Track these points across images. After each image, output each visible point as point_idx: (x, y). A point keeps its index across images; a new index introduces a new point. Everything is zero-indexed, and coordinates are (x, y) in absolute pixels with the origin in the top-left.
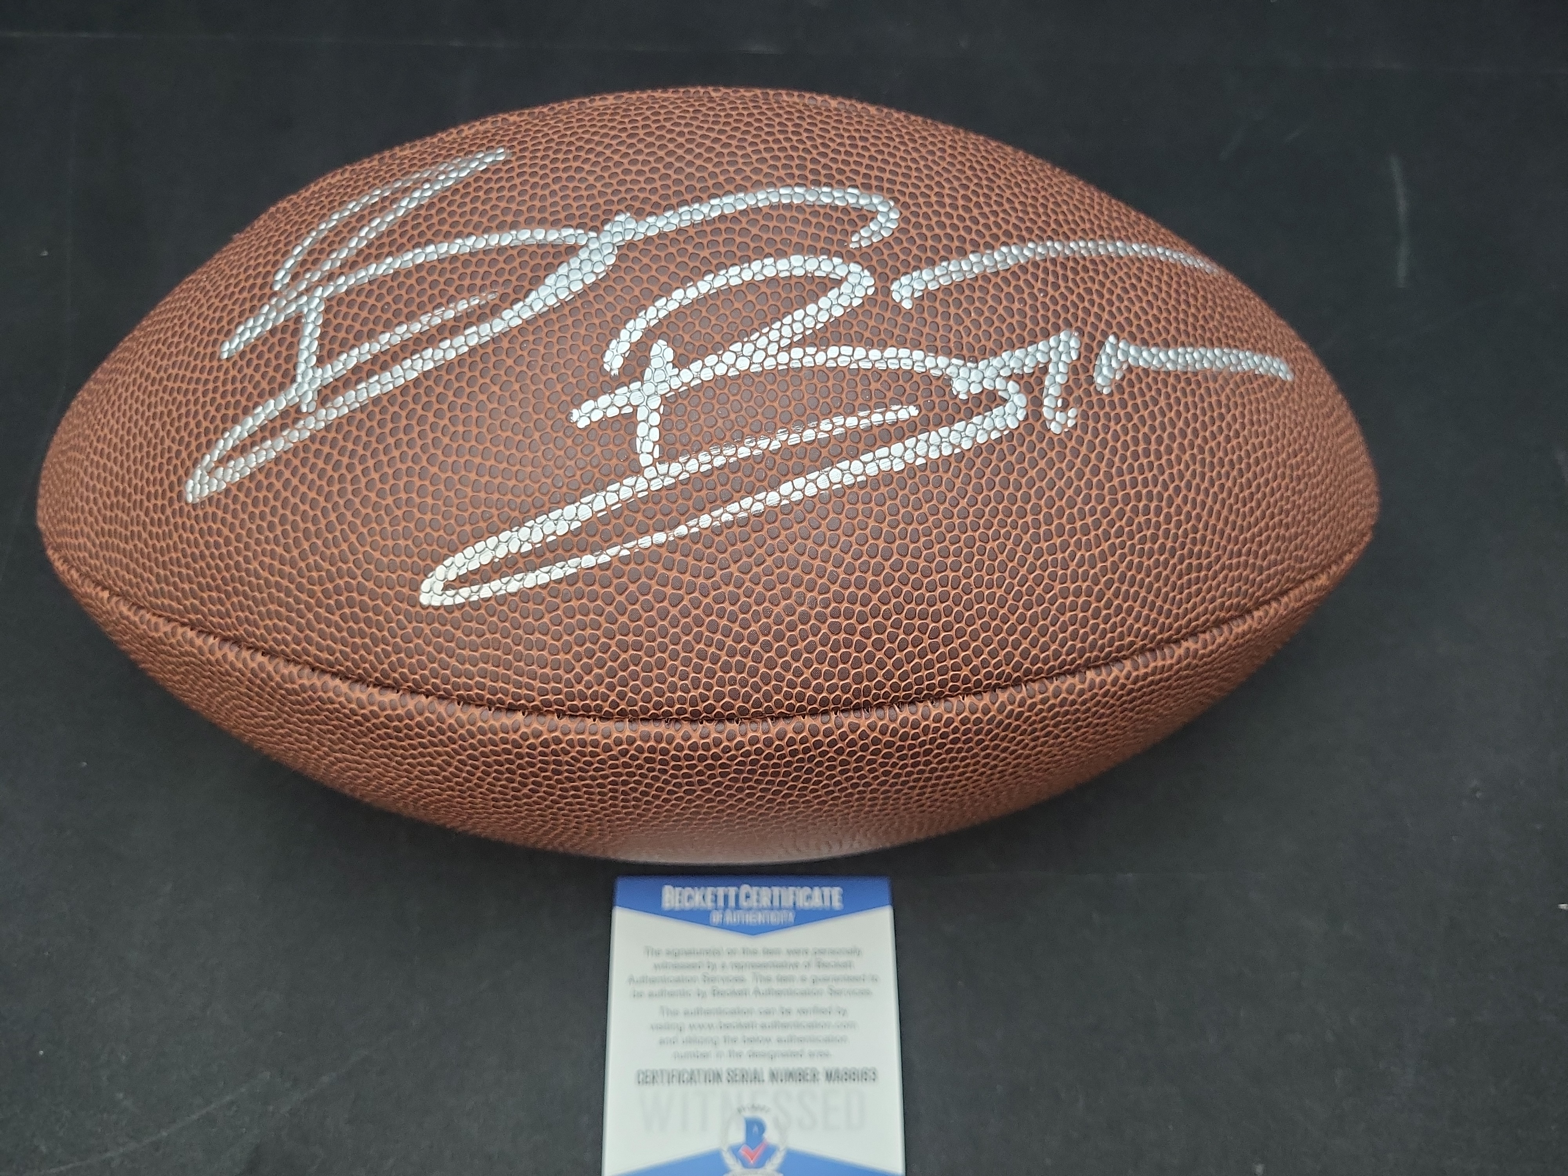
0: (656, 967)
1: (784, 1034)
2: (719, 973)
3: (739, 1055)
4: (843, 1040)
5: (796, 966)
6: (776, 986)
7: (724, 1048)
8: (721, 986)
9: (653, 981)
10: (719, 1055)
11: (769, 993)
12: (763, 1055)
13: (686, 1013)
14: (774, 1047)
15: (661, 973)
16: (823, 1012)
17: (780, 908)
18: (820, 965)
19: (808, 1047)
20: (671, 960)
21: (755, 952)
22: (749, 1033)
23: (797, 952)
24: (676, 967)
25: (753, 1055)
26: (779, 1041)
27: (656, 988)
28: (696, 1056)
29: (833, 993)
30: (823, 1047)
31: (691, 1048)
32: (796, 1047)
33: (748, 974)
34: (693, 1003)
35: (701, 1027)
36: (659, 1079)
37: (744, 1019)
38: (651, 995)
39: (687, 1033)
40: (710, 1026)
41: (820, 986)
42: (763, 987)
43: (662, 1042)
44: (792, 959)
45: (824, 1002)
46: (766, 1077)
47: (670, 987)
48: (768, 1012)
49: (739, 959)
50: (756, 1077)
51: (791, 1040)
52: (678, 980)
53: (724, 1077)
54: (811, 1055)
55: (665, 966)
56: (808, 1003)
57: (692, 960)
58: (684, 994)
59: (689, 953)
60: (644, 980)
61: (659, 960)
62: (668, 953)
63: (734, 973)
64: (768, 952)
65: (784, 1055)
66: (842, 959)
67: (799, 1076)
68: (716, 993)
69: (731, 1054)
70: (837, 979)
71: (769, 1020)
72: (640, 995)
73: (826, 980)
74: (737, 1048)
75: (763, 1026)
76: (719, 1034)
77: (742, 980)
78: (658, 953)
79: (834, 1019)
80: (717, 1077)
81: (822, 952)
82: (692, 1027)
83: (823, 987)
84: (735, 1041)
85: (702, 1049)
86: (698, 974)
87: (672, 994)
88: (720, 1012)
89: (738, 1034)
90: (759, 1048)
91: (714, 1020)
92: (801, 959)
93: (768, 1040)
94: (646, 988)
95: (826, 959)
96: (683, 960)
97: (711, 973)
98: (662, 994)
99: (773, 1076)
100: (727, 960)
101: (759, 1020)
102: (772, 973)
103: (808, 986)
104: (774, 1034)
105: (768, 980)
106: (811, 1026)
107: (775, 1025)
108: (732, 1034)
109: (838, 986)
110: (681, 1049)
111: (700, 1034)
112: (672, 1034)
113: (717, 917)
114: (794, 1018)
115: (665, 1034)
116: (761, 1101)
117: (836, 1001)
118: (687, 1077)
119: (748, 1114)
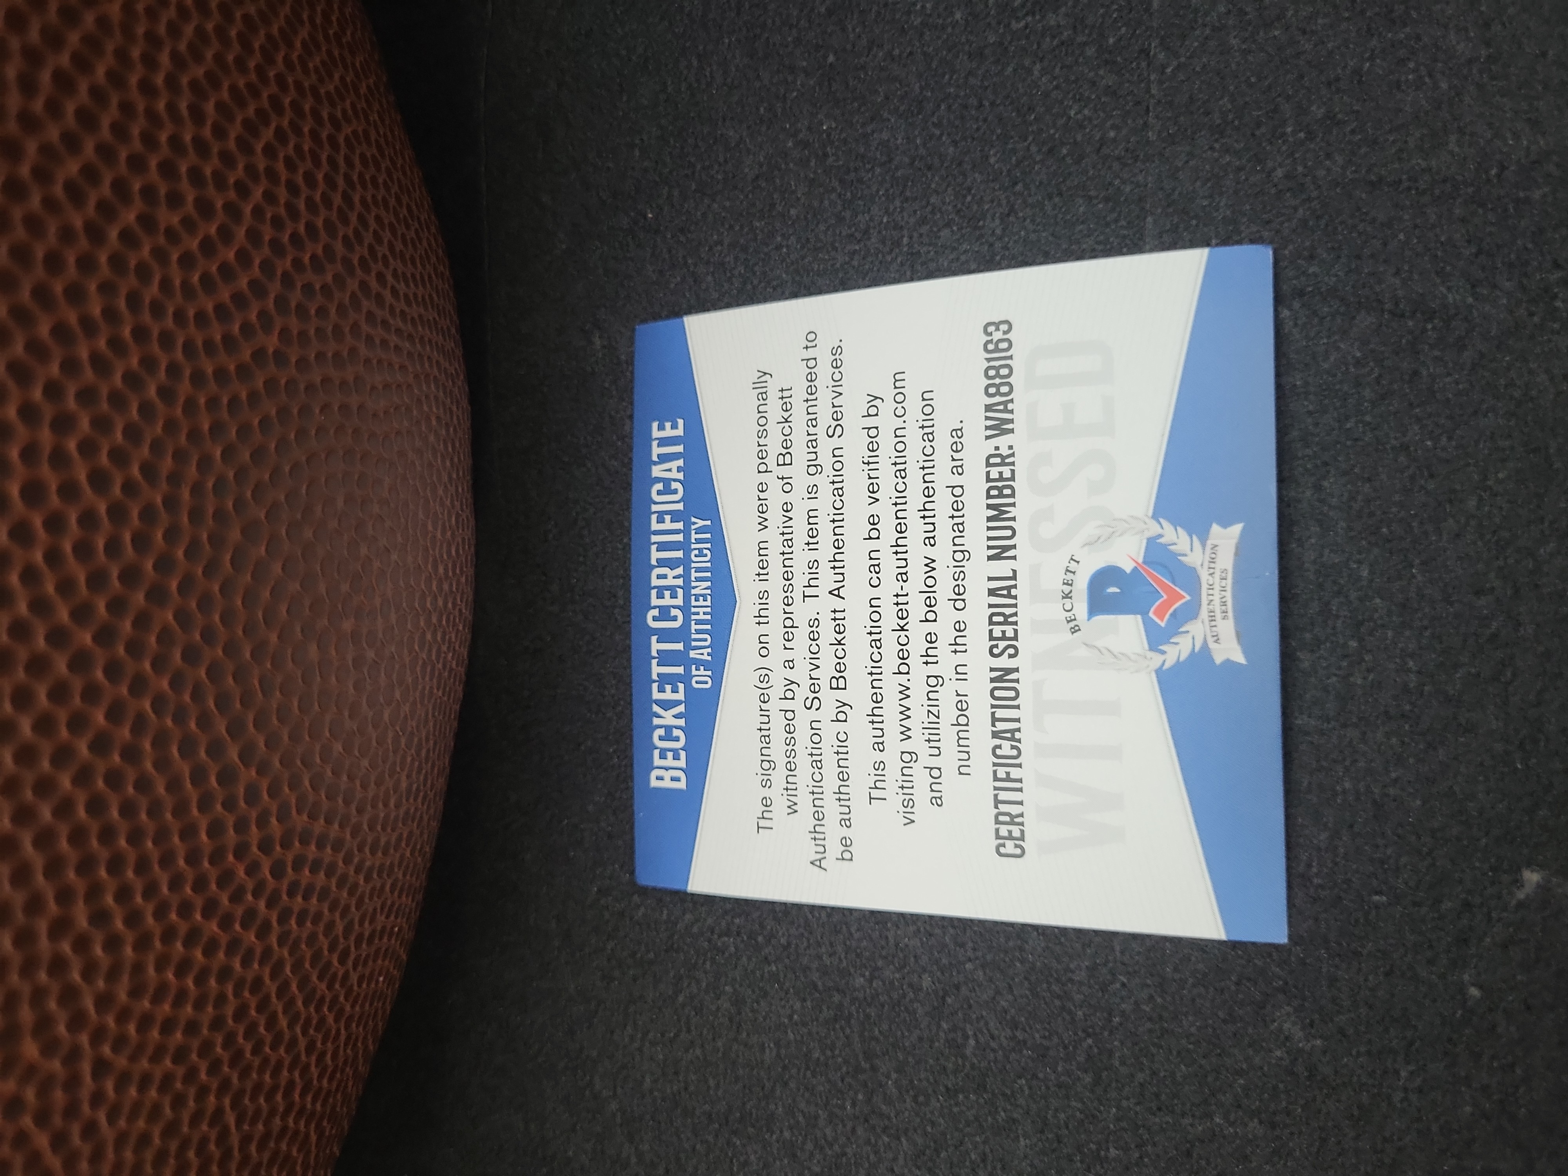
0: (793, 809)
1: (916, 529)
2: (801, 673)
3: (960, 628)
4: (926, 398)
5: (787, 509)
6: (826, 551)
7: (946, 663)
8: (827, 671)
9: (818, 816)
10: (960, 673)
11: (836, 564)
12: (959, 576)
13: (879, 746)
14: (943, 552)
15: (804, 800)
16: (873, 445)
17: (684, 546)
18: (785, 458)
19: (943, 477)
20: (779, 776)
21: (764, 595)
22: (917, 608)
23: (763, 509)
24: (791, 769)
25: (959, 594)
26: (930, 540)
27: (832, 809)
28: (962, 725)
29: (837, 428)
30: (943, 442)
31: (948, 735)
32: (943, 503)
33: (802, 612)
34: (859, 730)
35: (905, 713)
36: (1014, 810)
37: (889, 620)
38: (846, 822)
39: (917, 743)
40: (905, 693)
41: (825, 459)
42: (827, 579)
43: (937, 801)
44: (775, 517)
45: (854, 444)
46: (1002, 568)
47: (831, 783)
48: (876, 568)
49: (775, 630)
50: (1003, 591)
51: (926, 514)
52: (817, 764)
53: (1004, 662)
54: (958, 469)
55: (790, 789)
56: (855, 483)
57: (778, 734)
58: (842, 752)
59: (766, 739)
60: (816, 835)
61: (780, 804)
62: (766, 784)
63: (801, 635)
64: (762, 573)
65: (959, 528)
66: (774, 410)
68: (839, 681)
69: (957, 647)
70: (813, 422)
71: (890, 565)
72: (846, 843)
73: (813, 443)
74: (945, 632)
75: (903, 577)
76: (919, 671)
77: (814, 623)
78: (767, 803)
79: (886, 422)
80: (1002, 676)
81: (762, 456)
82: (905, 734)
83: (825, 446)
84: (931, 640)
85: (949, 713)
86: (803, 718)
87: (843, 778)
88: (875, 674)
89: (917, 632)
90: (944, 590)
91: (890, 685)
92: (775, 498)
93: (930, 564)
94: (833, 831)
95: (774, 446)
96: (778, 752)
97: (803, 692)
98: (841, 797)
99: (999, 554)
100: (777, 658)
101: (890, 586)
102: (801, 559)
103: (823, 481)
104: (917, 552)
105: (813, 566)
106: (901, 473)
107: (898, 549)
108: (917, 646)
109: (825, 419)
110: (949, 759)
111: (919, 717)
112: (921, 779)
113: (701, 678)
114: (885, 511)
115: (922, 793)
116: (1054, 582)
117: (853, 421)
118: (1006, 748)
119: (1081, 608)
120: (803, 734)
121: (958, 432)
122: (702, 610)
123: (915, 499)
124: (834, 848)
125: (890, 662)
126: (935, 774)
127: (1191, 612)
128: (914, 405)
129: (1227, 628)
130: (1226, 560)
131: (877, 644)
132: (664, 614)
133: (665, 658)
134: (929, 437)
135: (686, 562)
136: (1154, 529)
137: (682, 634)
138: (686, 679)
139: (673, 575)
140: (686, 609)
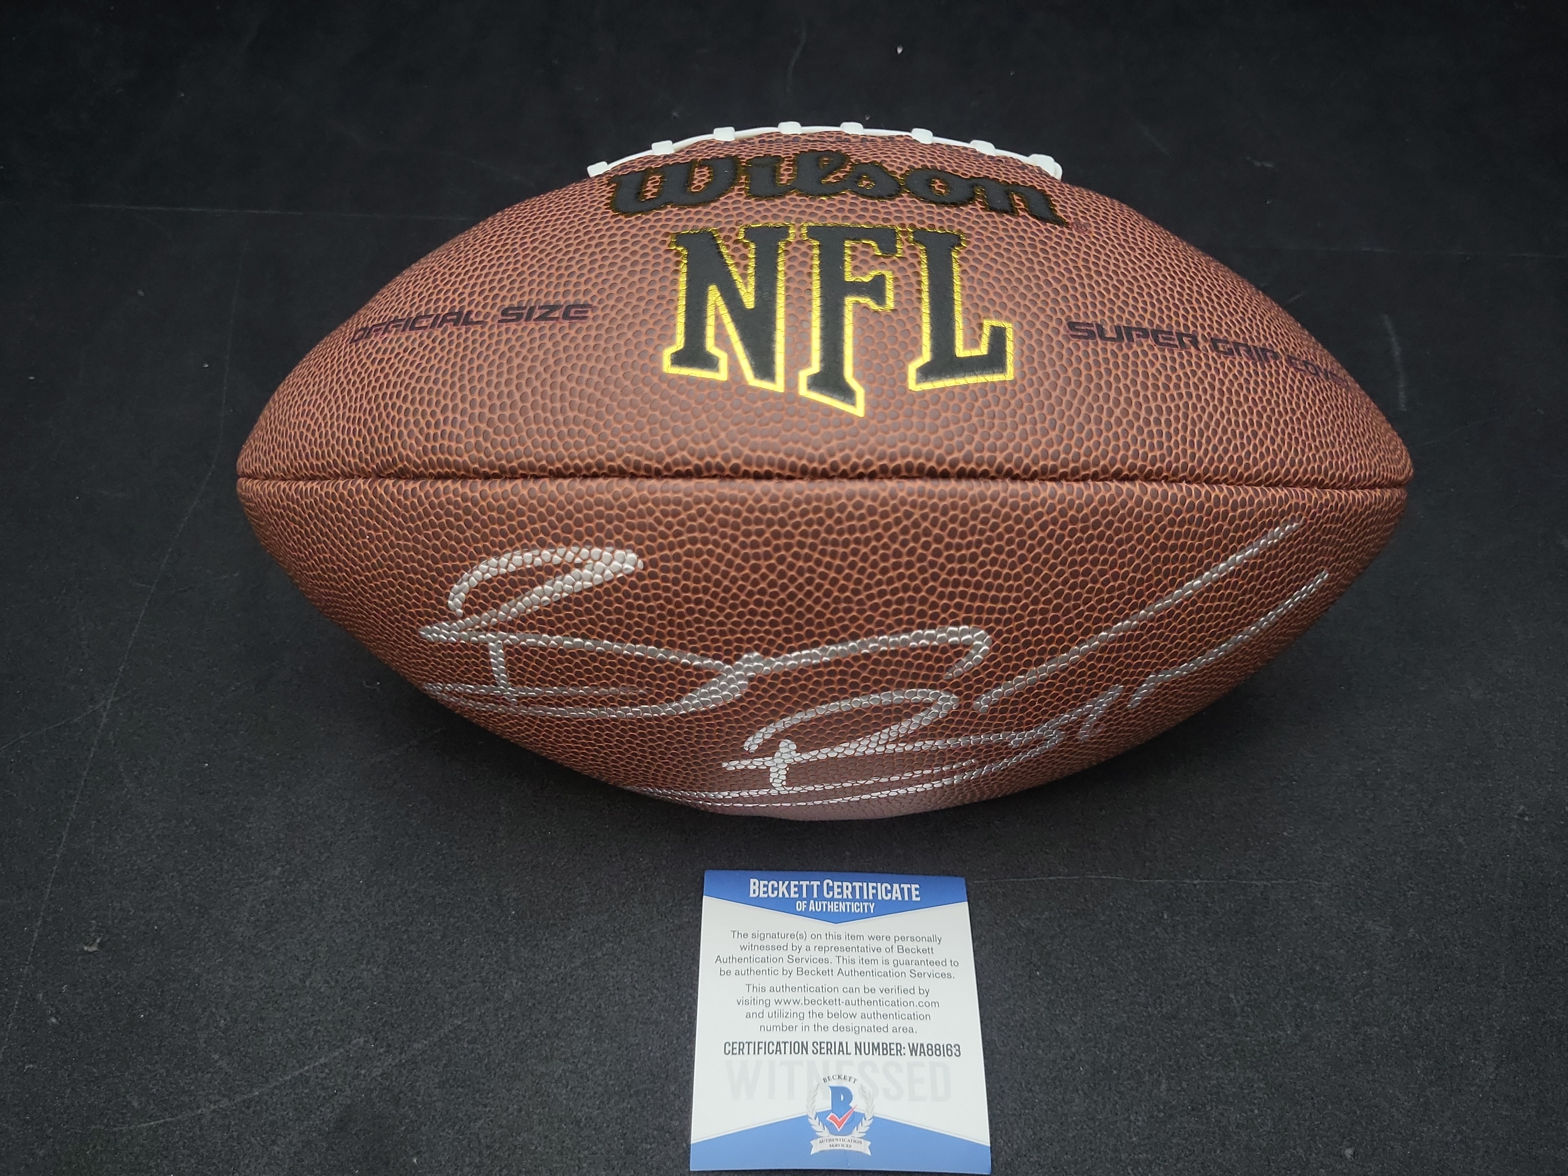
0: (743, 948)
1: (869, 1010)
2: (804, 954)
3: (825, 1028)
4: (926, 1017)
5: (879, 950)
6: (859, 967)
7: (810, 1022)
8: (806, 966)
9: (739, 960)
10: (804, 1028)
11: (852, 972)
12: (848, 1029)
13: (772, 990)
14: (858, 1022)
15: (747, 953)
16: (905, 991)
17: (861, 900)
18: (902, 950)
19: (892, 1023)
20: (757, 942)
21: (839, 937)
22: (834, 1009)
23: (878, 938)
24: (761, 948)
25: (840, 1029)
26: (863, 1016)
27: (743, 967)
28: (782, 1028)
29: (915, 975)
30: (908, 1024)
31: (778, 1021)
32: (881, 1023)
33: (831, 955)
34: (779, 981)
35: (787, 1002)
36: (746, 1050)
37: (829, 996)
38: (737, 973)
39: (774, 1007)
40: (796, 1002)
41: (900, 969)
42: (847, 968)
43: (748, 1016)
44: (875, 944)
45: (907, 982)
46: (851, 1048)
47: (755, 967)
48: (851, 991)
49: (823, 942)
50: (842, 1049)
51: (875, 1015)
52: (763, 960)
53: (810, 1048)
54: (895, 1030)
55: (752, 947)
56: (890, 982)
57: (776, 942)
58: (769, 972)
59: (774, 936)
60: (731, 959)
61: (745, 942)
62: (754, 936)
63: (821, 955)
64: (850, 937)
65: (869, 1030)
66: (923, 945)
67: (883, 1049)
68: (801, 972)
69: (817, 1027)
70: (917, 963)
71: (853, 997)
72: (728, 973)
73: (908, 963)
74: (823, 1022)
75: (848, 1003)
76: (806, 1009)
77: (827, 961)
78: (745, 936)
79: (917, 998)
80: (804, 1047)
81: (903, 938)
82: (778, 1002)
83: (906, 969)
84: (820, 1015)
85: (788, 1022)
86: (784, 954)
87: (758, 972)
88: (804, 989)
89: (823, 1009)
90: (842, 1022)
91: (799, 996)
92: (883, 944)
93: (853, 1016)
94: (734, 967)
95: (907, 944)
96: (768, 942)
97: (796, 955)
98: (749, 971)
99: (858, 1047)
100: (812, 943)
101: (844, 997)
102: (856, 956)
103: (890, 967)
104: (859, 1010)
105: (853, 962)
106: (893, 1004)
107: (859, 1002)
108: (817, 1009)
109: (919, 969)
110: (767, 1022)
111: (786, 1008)
112: (759, 1008)
113: (801, 906)
114: (877, 996)
115: (751, 1009)
116: (846, 1071)
117: (918, 982)
118: (773, 1048)
119: (834, 1083)
120: (777, 954)
121: (912, 1030)
122: (832, 907)
123: (882, 1010)
124: (725, 967)
125: (810, 996)
126: (761, 1015)
127: (833, 1131)
128: (924, 1011)
129: (826, 1147)
130: (855, 1147)
131: (818, 990)
132: (830, 889)
133: (810, 888)
134: (910, 1017)
135: (854, 900)
136: (868, 1117)
137: (821, 897)
138: (801, 898)
139: (847, 893)
140: (832, 899)
